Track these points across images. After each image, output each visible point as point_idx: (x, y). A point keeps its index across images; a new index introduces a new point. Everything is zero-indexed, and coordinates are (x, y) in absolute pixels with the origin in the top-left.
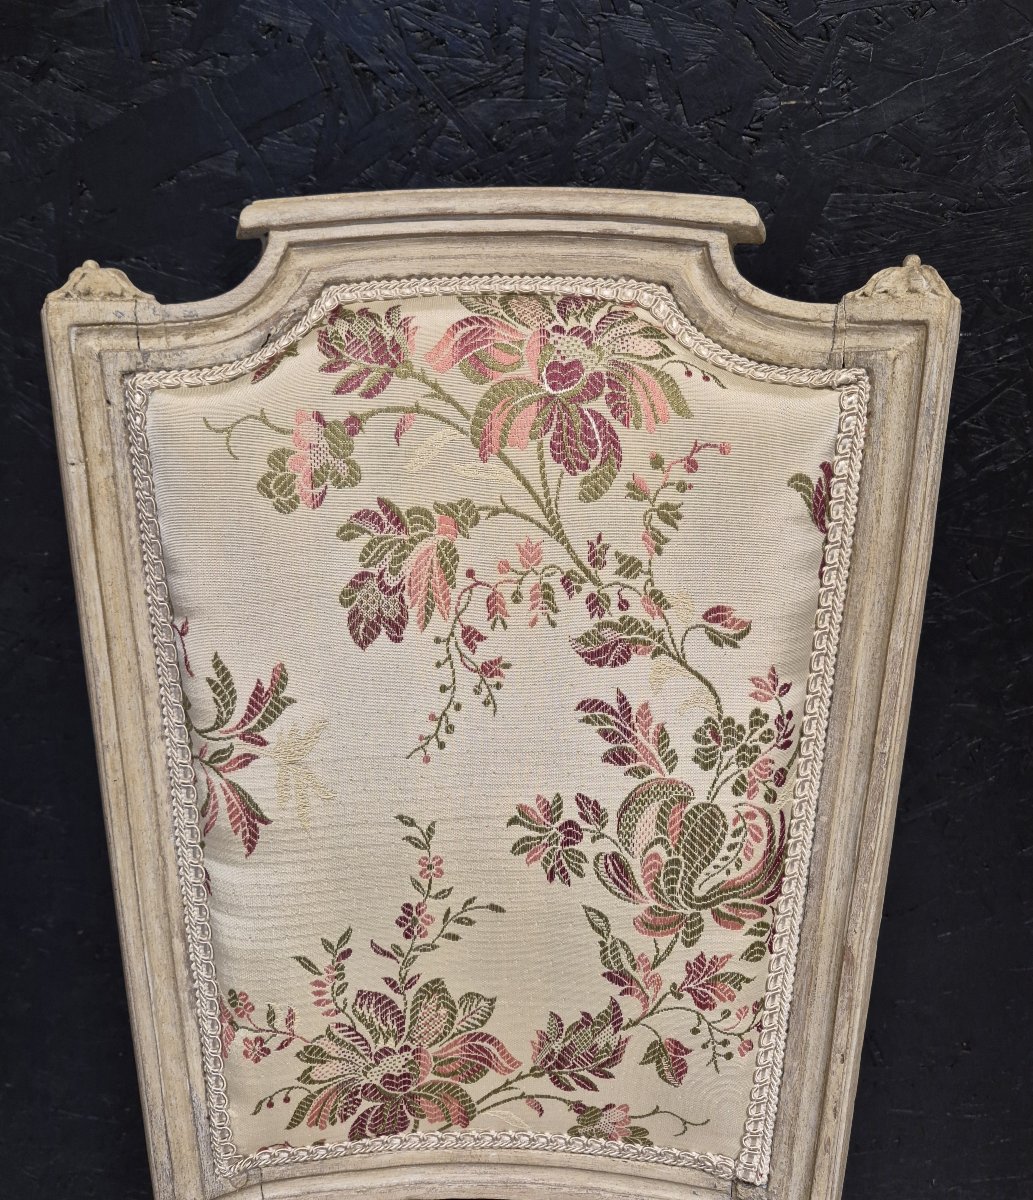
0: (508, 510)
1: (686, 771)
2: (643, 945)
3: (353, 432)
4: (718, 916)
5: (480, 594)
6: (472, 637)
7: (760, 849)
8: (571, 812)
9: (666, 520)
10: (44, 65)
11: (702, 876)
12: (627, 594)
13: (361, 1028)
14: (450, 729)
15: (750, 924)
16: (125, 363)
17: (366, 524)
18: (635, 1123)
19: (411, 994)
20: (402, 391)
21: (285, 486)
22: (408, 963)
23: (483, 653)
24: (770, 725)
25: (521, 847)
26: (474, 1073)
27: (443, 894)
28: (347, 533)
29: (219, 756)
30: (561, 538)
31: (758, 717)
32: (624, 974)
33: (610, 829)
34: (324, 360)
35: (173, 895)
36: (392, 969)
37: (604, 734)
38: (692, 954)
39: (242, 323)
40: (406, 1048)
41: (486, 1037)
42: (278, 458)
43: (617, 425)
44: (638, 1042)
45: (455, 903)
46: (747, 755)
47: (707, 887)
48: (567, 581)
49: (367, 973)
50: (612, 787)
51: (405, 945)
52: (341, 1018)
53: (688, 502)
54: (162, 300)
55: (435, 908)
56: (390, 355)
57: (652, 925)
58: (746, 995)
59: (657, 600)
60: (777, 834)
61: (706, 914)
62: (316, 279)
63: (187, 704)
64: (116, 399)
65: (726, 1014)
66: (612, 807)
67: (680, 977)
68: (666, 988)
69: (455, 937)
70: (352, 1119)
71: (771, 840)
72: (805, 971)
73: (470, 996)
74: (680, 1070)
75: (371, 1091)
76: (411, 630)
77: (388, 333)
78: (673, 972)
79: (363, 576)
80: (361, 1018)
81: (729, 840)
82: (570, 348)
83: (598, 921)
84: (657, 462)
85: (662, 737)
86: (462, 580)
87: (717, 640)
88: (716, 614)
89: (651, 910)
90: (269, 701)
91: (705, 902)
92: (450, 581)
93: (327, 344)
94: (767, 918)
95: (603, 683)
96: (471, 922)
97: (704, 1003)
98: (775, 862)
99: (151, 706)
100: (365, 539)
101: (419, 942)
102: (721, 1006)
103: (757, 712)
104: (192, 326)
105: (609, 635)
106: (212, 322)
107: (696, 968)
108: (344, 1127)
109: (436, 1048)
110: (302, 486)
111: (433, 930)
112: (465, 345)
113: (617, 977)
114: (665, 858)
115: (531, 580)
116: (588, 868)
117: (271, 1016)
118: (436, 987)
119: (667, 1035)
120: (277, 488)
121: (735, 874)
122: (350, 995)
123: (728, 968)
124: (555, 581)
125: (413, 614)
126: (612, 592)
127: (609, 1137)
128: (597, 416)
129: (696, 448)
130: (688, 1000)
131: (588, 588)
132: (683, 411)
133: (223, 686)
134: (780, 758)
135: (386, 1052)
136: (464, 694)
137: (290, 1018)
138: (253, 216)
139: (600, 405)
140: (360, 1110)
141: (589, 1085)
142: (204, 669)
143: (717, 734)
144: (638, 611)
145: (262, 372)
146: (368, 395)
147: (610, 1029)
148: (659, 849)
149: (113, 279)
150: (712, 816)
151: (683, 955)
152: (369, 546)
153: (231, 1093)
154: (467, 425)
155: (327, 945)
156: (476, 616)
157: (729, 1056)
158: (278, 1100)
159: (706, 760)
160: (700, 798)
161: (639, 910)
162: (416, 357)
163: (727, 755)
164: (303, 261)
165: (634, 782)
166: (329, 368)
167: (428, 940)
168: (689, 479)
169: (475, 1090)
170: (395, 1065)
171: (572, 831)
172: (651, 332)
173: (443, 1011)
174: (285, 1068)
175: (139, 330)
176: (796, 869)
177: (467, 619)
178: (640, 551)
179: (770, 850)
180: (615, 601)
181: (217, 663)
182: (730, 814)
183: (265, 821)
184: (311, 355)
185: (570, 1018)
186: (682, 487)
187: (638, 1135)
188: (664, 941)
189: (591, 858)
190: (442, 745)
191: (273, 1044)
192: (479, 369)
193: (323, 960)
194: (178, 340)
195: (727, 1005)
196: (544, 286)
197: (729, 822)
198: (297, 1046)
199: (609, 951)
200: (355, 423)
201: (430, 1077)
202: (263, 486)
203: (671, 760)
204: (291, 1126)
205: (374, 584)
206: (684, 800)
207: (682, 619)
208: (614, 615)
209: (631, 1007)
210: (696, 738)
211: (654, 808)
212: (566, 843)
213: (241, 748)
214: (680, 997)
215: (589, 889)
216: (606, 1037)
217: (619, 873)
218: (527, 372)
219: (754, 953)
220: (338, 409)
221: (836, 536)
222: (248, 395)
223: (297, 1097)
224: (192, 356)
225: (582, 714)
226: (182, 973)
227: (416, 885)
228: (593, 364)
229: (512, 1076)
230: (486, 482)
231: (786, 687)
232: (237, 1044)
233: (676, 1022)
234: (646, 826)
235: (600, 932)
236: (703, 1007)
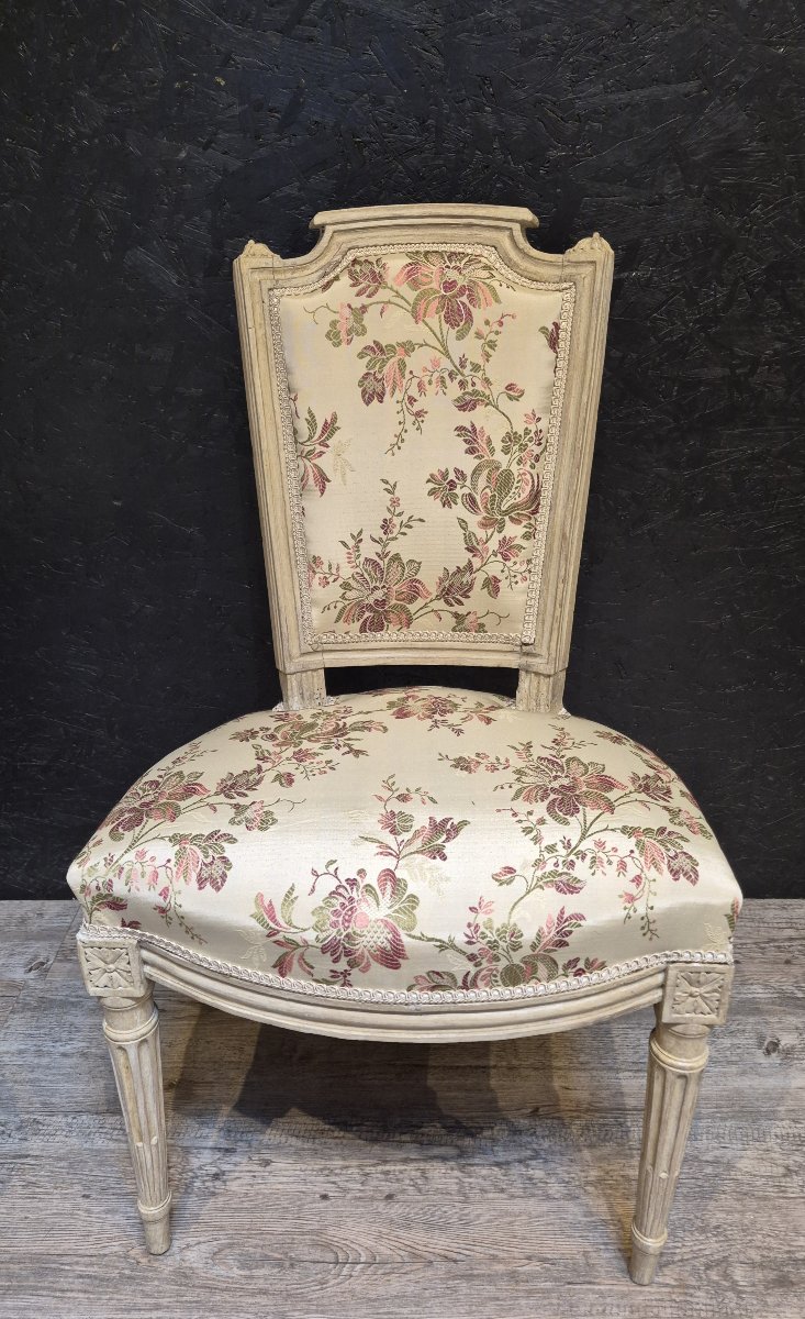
0: (427, 345)
1: (499, 456)
2: (481, 534)
3: (364, 312)
4: (512, 519)
5: (415, 381)
6: (412, 400)
7: (528, 489)
8: (452, 476)
9: (491, 347)
10: (210, 142)
11: (505, 501)
12: (475, 380)
13: (366, 575)
14: (403, 441)
15: (524, 523)
16: (270, 285)
17: (369, 352)
18: (479, 621)
19: (386, 560)
20: (383, 295)
21: (337, 335)
22: (385, 546)
23: (416, 407)
24: (532, 435)
25: (432, 492)
26: (412, 600)
27: (400, 514)
28: (361, 356)
29: (310, 453)
30: (449, 357)
31: (527, 432)
32: (474, 547)
33: (468, 483)
34: (352, 282)
35: (289, 518)
36: (379, 548)
37: (465, 441)
38: (501, 536)
39: (314, 267)
40: (384, 587)
41: (417, 581)
42: (334, 324)
43: (471, 307)
44: (480, 578)
45: (405, 518)
46: (523, 448)
47: (507, 506)
48: (450, 375)
49: (369, 550)
50: (468, 464)
51: (384, 537)
52: (358, 570)
53: (500, 340)
54: (284, 257)
55: (397, 521)
56: (378, 279)
57: (484, 525)
58: (523, 555)
59: (487, 381)
60: (536, 484)
61: (507, 518)
62: (344, 247)
63: (295, 432)
64: (266, 300)
65: (515, 563)
66: (468, 472)
67: (496, 547)
68: (491, 552)
69: (405, 534)
70: (362, 621)
71: (533, 485)
72: (549, 547)
73: (411, 561)
74: (497, 590)
75: (370, 608)
76: (387, 397)
77: (377, 270)
78: (493, 545)
79: (367, 374)
80: (366, 571)
81: (516, 485)
82: (452, 275)
83: (463, 523)
84: (487, 323)
85: (489, 441)
86: (408, 376)
87: (510, 398)
88: (510, 387)
89: (484, 518)
90: (330, 428)
91: (506, 513)
92: (404, 377)
93: (352, 275)
94: (532, 522)
95: (465, 419)
96: (411, 527)
97: (506, 558)
98: (535, 495)
99: (280, 435)
100: (369, 358)
101: (390, 536)
102: (513, 560)
103: (527, 429)
104: (295, 268)
105: (467, 397)
106: (303, 267)
107: (503, 542)
108: (357, 625)
109: (397, 586)
110: (343, 336)
111: (396, 531)
112: (409, 274)
113: (471, 549)
114: (490, 494)
115: (436, 375)
116: (459, 501)
117: (330, 566)
118: (396, 557)
119: (491, 574)
120: (333, 336)
121: (518, 500)
122: (362, 559)
123: (516, 542)
124: (446, 375)
125: (388, 390)
126: (469, 379)
127: (468, 631)
128: (463, 304)
129: (503, 317)
130: (499, 557)
131: (459, 377)
132: (498, 301)
133: (312, 422)
134: (537, 450)
135: (376, 588)
136: (408, 426)
137: (338, 569)
138: (319, 219)
139: (464, 299)
140: (365, 617)
141: (460, 603)
142: (304, 415)
143: (511, 438)
144: (479, 387)
145: (326, 287)
146: (369, 296)
147: (468, 573)
148: (487, 490)
149: (262, 248)
150: (508, 473)
151: (497, 537)
152: (370, 361)
153: (313, 602)
154: (410, 308)
155: (353, 536)
156: (414, 392)
157: (517, 583)
158: (332, 607)
159: (506, 451)
160: (504, 467)
161: (479, 518)
162: (389, 281)
163: (515, 448)
164: (340, 238)
165: (477, 461)
166: (353, 285)
167: (394, 535)
168: (499, 329)
169: (412, 608)
170: (379, 595)
171: (452, 484)
172: (486, 267)
173: (400, 568)
174: (334, 591)
175: (274, 270)
176: (545, 501)
177: (409, 393)
178: (480, 361)
179: (532, 490)
180: (470, 382)
181: (310, 412)
182: (516, 475)
183: (329, 481)
184: (345, 280)
185: (452, 570)
186: (497, 333)
187: (481, 628)
188: (490, 531)
189: (460, 497)
190: (399, 448)
191: (331, 580)
192: (415, 284)
193: (351, 543)
194: (289, 275)
195: (516, 559)
196: (442, 248)
197: (516, 476)
198: (340, 581)
199: (468, 537)
200: (364, 308)
201: (394, 602)
202: (328, 335)
203: (492, 451)
204: (337, 621)
205: (372, 378)
206: (498, 468)
207: (497, 388)
208: (470, 389)
209: (477, 563)
210: (503, 441)
211: (486, 472)
212: (450, 490)
213: (319, 448)
214: (496, 556)
215: (459, 510)
216: (466, 578)
217: (471, 502)
218: (434, 285)
219: (527, 536)
220: (357, 303)
221: (561, 355)
222: (321, 298)
223: (340, 606)
224: (294, 282)
225: (456, 433)
226: (292, 552)
227: (389, 510)
228: (461, 282)
229: (428, 600)
230: (418, 332)
231: (539, 419)
232: (316, 581)
233: (495, 568)
234: (482, 482)
235: (464, 529)
236: (506, 560)
